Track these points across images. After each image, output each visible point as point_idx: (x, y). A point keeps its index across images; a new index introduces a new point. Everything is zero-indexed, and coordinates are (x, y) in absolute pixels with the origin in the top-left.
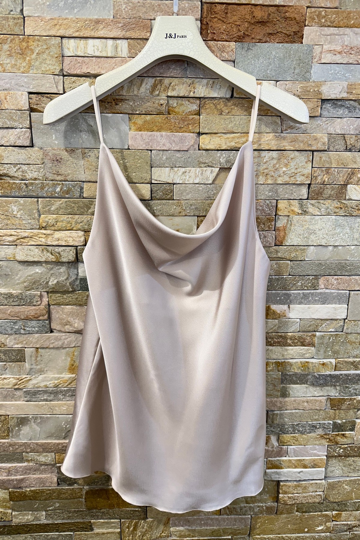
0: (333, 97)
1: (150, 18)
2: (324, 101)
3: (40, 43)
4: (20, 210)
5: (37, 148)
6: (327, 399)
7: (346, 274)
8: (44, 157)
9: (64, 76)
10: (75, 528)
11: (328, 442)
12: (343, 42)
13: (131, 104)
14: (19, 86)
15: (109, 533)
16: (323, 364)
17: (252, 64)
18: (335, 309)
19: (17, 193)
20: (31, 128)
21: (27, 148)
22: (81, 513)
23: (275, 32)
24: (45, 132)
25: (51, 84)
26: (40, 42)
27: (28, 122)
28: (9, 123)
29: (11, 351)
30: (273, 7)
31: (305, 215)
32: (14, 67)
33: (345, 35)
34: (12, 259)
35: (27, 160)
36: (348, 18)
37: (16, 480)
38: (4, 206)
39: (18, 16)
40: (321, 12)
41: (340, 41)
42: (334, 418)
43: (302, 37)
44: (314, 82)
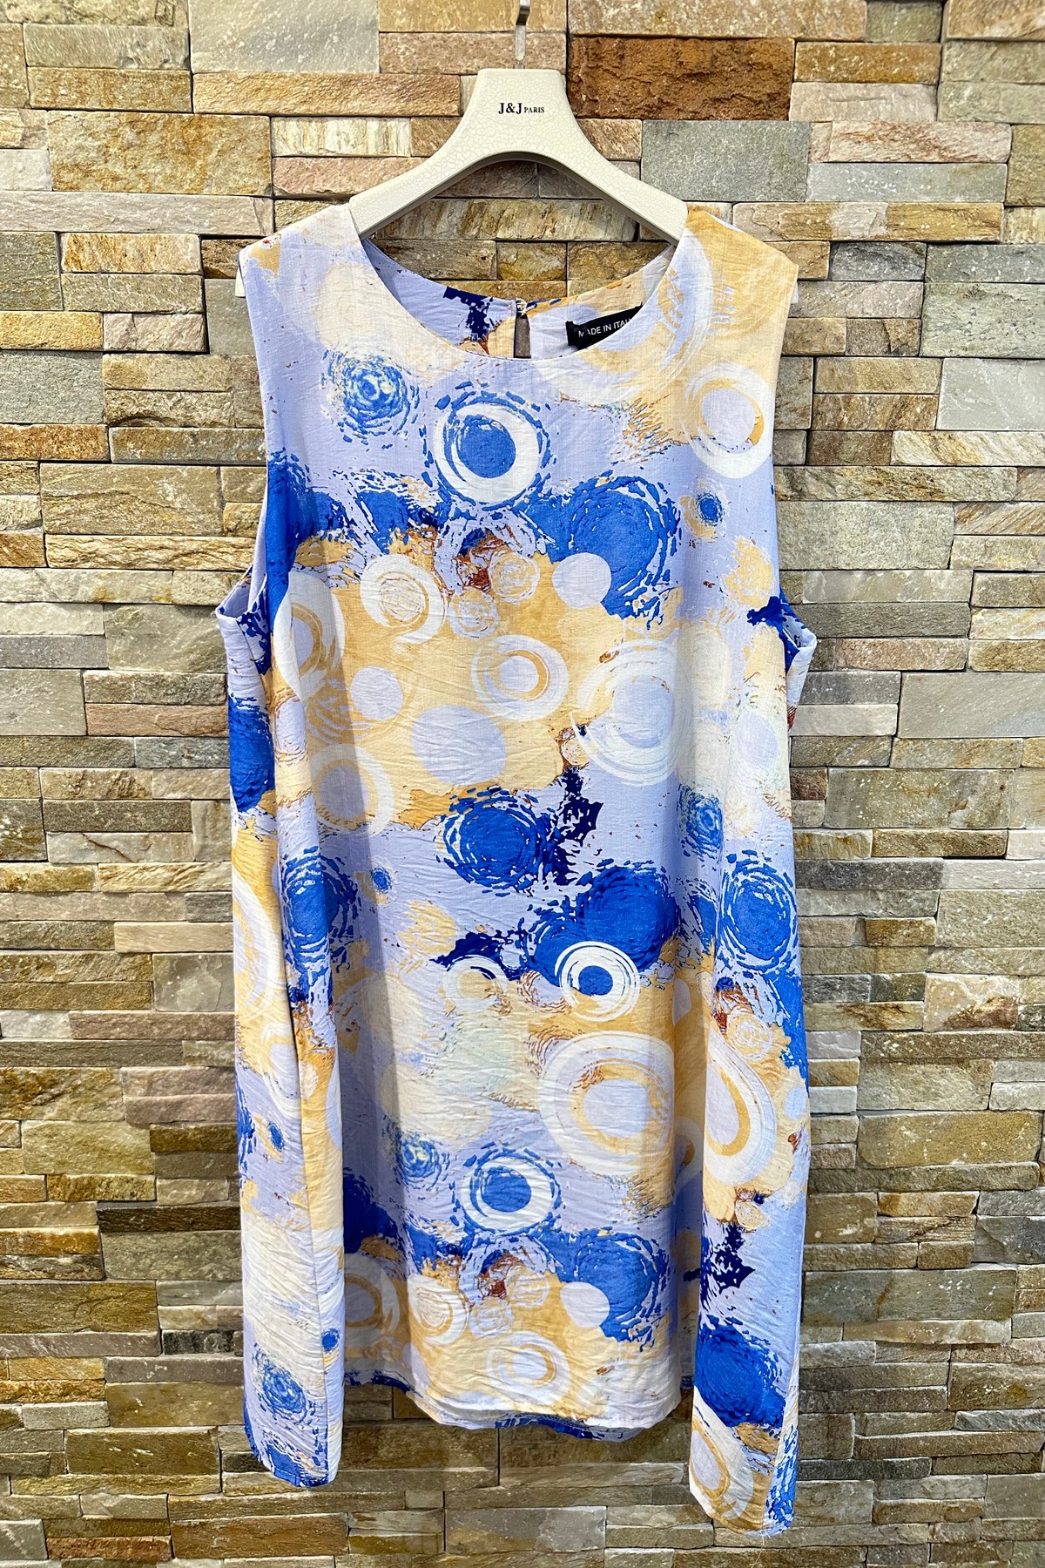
0: (856, 235)
1: (458, 70)
2: (835, 245)
3: (225, 129)
4: (180, 492)
5: (216, 357)
6: (858, 922)
7: (894, 632)
8: (233, 376)
9: (275, 198)
11: (862, 1024)
12: (877, 114)
13: (418, 257)
14: (182, 222)
16: (845, 840)
17: (677, 167)
18: (870, 713)
19: (175, 455)
20: (204, 313)
21: (197, 356)
23: (728, 95)
24: (236, 320)
25: (249, 218)
26: (226, 126)
27: (200, 299)
28: (158, 302)
29: (161, 804)
30: (723, 42)
31: (800, 500)
32: (169, 182)
33: (881, 98)
34: (163, 601)
35: (197, 383)
36: (886, 60)
37: (166, 1102)
38: (148, 484)
39: (180, 72)
40: (825, 50)
41: (869, 113)
42: (876, 969)
43: (787, 105)
44: (813, 203)
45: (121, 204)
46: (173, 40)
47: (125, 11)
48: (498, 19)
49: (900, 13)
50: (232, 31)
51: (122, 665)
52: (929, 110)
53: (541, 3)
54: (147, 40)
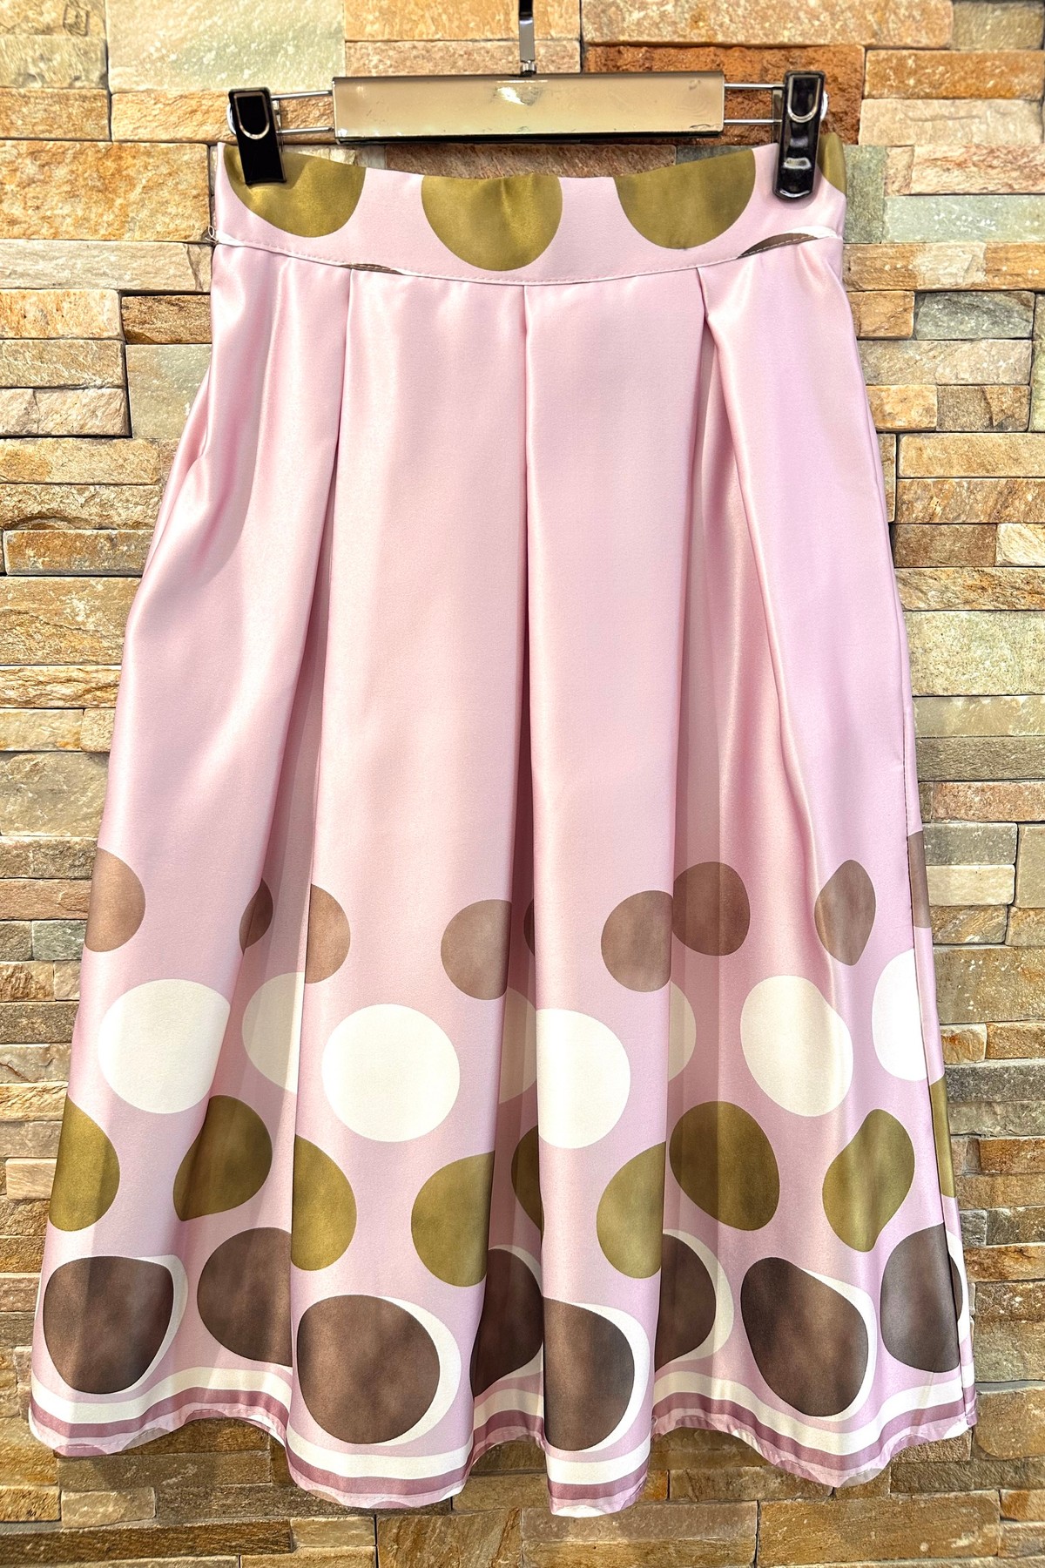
0: (947, 282)
2: (921, 295)
3: (151, 160)
4: (94, 610)
5: (140, 441)
6: (970, 1143)
7: (1007, 774)
8: (161, 465)
10: (242, 1541)
11: (977, 1274)
12: (969, 135)
14: (96, 275)
15: (341, 1557)
16: (953, 1039)
18: (980, 877)
19: (87, 564)
20: (125, 386)
21: (115, 441)
22: (259, 1496)
24: (165, 395)
25: (182, 268)
26: (153, 157)
27: (119, 370)
28: (66, 374)
29: (66, 1007)
30: (776, 51)
32: (81, 225)
33: (974, 117)
34: (70, 748)
35: (115, 474)
36: (979, 71)
38: (52, 601)
39: (95, 92)
40: (902, 60)
41: (959, 135)
42: (992, 1201)
43: (856, 128)
44: (893, 244)
45: (19, 253)
46: (86, 53)
47: (26, 19)
48: (494, 25)
49: (993, 16)
50: (162, 42)
51: (17, 829)
52: (1034, 132)
53: (547, 4)
54: (52, 52)
